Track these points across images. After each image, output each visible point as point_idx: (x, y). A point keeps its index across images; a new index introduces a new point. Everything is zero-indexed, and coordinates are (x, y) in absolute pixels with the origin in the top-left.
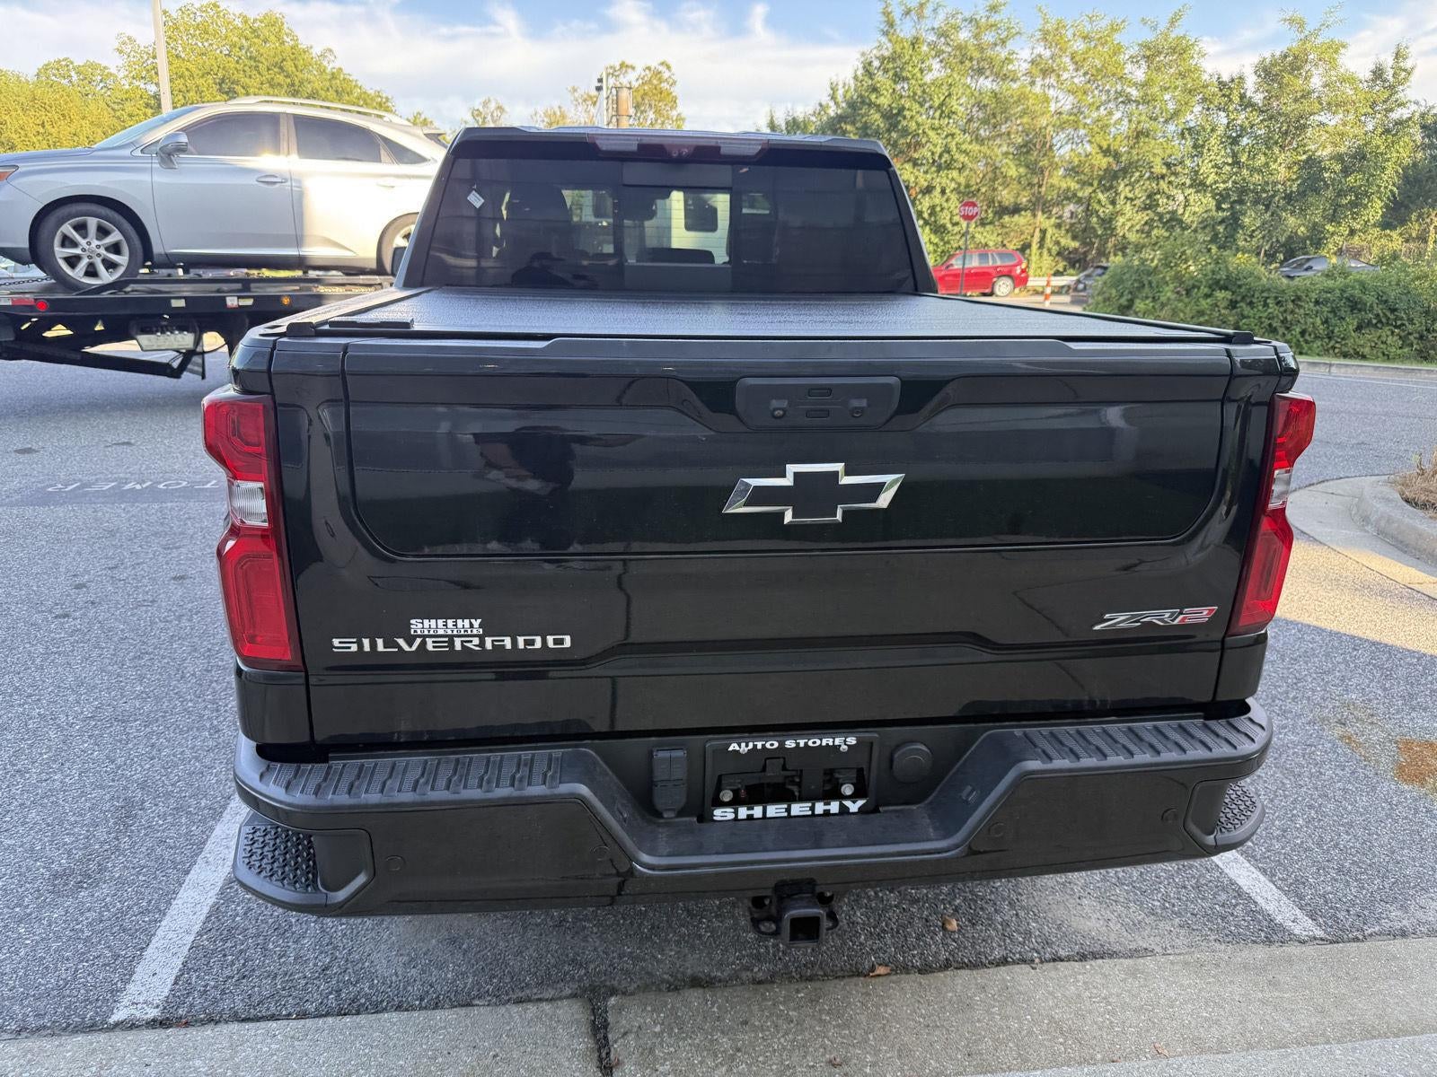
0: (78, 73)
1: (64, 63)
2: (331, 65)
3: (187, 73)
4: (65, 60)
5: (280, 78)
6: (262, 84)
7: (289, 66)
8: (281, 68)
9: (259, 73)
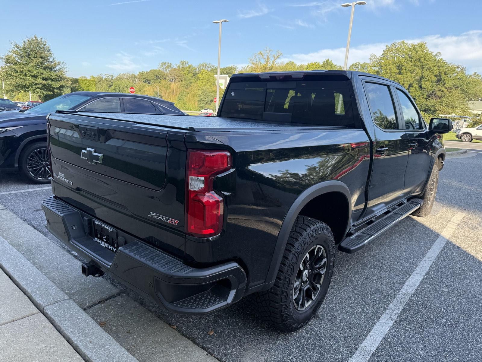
0: (361, 66)
1: (357, 64)
2: (439, 58)
3: (388, 64)
4: (358, 63)
5: (419, 64)
6: (411, 66)
7: (422, 60)
8: (419, 60)
9: (412, 62)
